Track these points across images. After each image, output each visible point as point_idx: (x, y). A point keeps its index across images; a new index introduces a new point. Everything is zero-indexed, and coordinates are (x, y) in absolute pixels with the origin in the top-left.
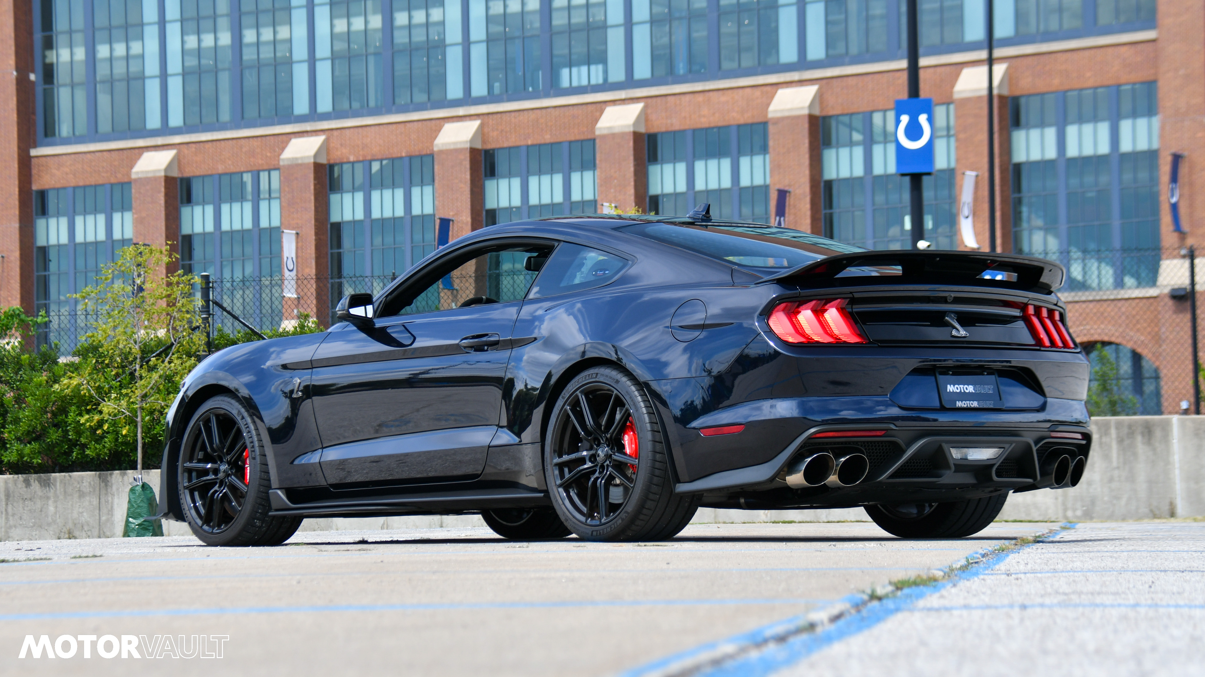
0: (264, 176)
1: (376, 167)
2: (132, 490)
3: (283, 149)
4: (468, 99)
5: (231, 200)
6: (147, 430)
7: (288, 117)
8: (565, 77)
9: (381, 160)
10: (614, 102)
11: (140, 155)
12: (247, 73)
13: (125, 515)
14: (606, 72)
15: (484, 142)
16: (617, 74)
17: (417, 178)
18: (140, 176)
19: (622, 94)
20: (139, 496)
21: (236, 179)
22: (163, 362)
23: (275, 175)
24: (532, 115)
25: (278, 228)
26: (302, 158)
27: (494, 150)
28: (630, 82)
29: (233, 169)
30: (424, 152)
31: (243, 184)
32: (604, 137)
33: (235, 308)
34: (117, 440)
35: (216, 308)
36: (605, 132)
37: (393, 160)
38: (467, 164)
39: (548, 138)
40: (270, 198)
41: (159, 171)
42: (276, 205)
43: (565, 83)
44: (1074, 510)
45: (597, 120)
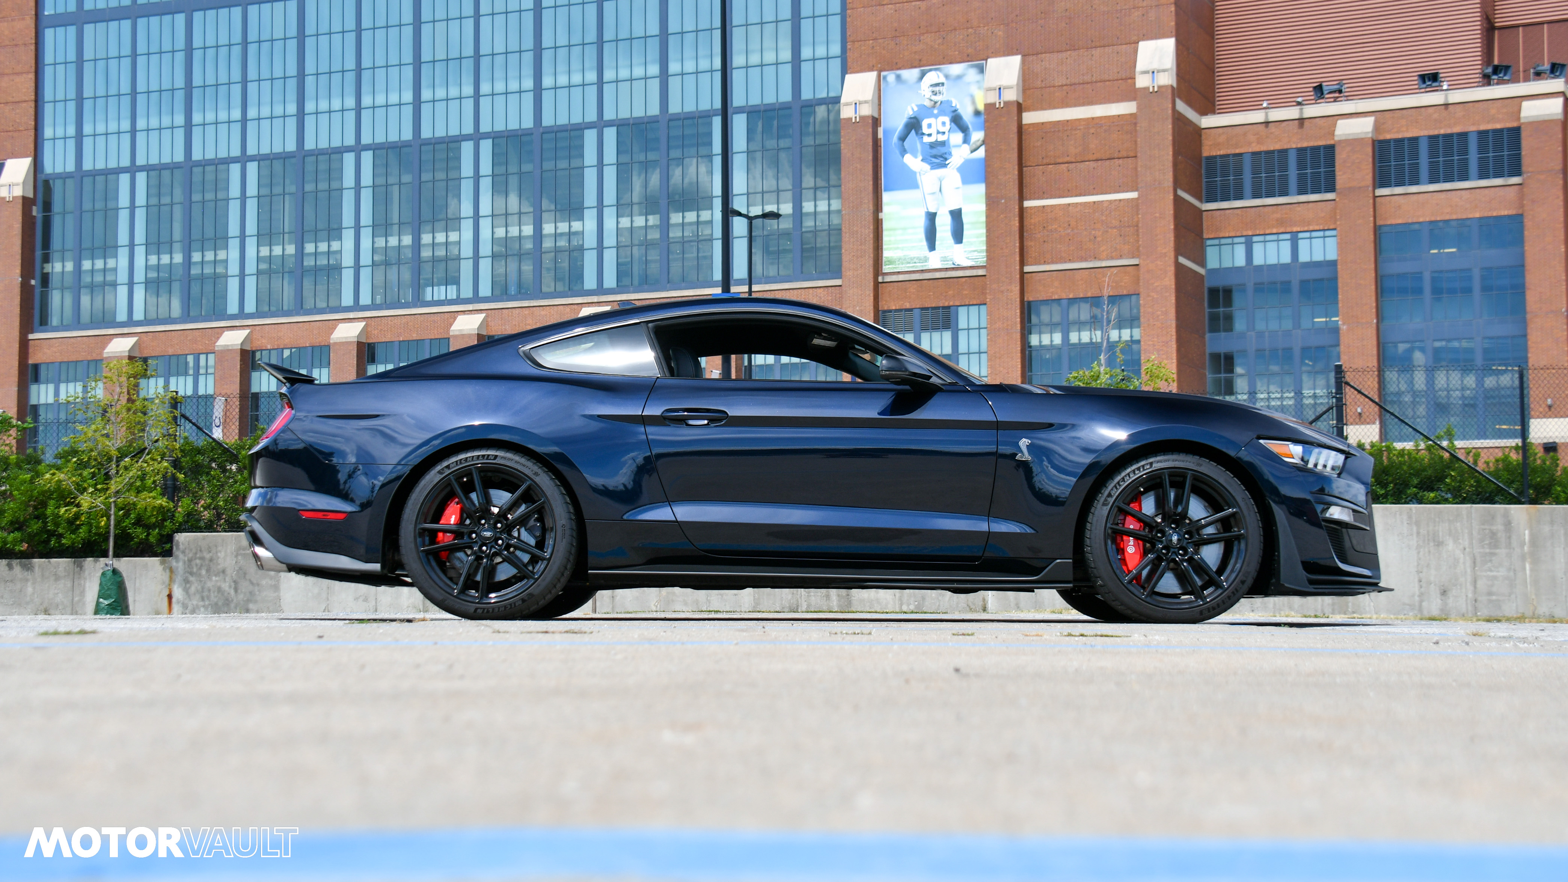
0: (203, 358)
1: (287, 353)
2: (103, 574)
3: (218, 338)
4: (357, 306)
5: (178, 374)
6: (118, 523)
7: (223, 315)
8: (428, 294)
9: (291, 348)
10: (464, 312)
11: (111, 340)
12: (193, 284)
13: (96, 596)
14: (458, 290)
15: (367, 338)
16: (467, 292)
17: (317, 362)
18: (110, 355)
19: (470, 307)
20: (109, 580)
21: (182, 359)
22: (137, 462)
23: (211, 357)
24: (404, 320)
25: (211, 396)
26: (232, 345)
27: (374, 343)
28: (476, 298)
29: (180, 352)
30: (323, 344)
31: (187, 363)
32: (455, 336)
33: (200, 420)
34: (90, 531)
35: (183, 420)
36: (457, 333)
37: (299, 348)
38: (355, 353)
39: (415, 336)
40: (207, 374)
41: (124, 351)
42: (211, 379)
43: (429, 298)
44: (908, 605)
45: (451, 325)
